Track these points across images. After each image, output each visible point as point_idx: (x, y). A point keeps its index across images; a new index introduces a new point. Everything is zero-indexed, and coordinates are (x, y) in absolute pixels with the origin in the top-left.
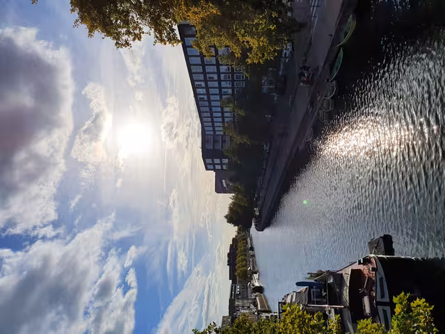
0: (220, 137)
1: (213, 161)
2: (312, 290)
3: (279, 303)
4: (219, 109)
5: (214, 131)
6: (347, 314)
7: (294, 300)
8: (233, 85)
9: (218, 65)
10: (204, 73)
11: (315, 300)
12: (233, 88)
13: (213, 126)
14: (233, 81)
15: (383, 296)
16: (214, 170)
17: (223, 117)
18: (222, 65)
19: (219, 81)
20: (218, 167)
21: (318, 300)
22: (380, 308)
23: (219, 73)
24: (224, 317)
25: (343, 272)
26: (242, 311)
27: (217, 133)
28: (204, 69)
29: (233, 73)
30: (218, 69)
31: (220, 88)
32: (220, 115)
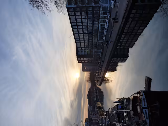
0: (83, 50)
4: (83, 39)
6: (132, 113)
7: (112, 110)
11: (120, 109)
12: (88, 31)
14: (88, 28)
15: (145, 105)
16: (81, 62)
17: (84, 42)
18: (84, 22)
19: (83, 28)
22: (144, 110)
24: (86, 119)
25: (130, 97)
26: (93, 116)
28: (77, 24)
31: (83, 31)
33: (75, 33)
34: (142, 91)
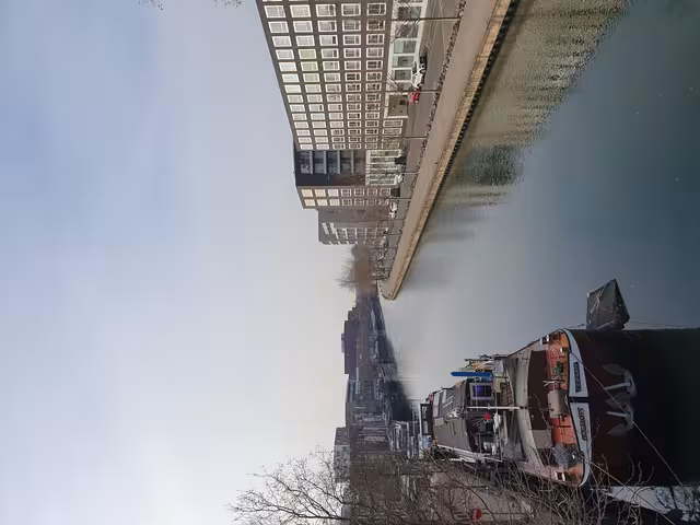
1: (314, 192)
2: (471, 384)
3: (422, 405)
5: (314, 144)
6: (525, 418)
7: (444, 401)
8: (342, 66)
9: (316, 34)
10: (295, 48)
11: (476, 398)
12: (342, 71)
13: (313, 136)
14: (342, 60)
15: (578, 389)
17: (327, 121)
19: (320, 60)
20: (322, 203)
21: (481, 398)
22: (574, 407)
23: (318, 47)
24: (338, 429)
25: (519, 357)
26: (366, 420)
27: (319, 147)
28: (293, 41)
29: (341, 47)
30: (317, 41)
31: (321, 72)
33: (284, 80)
34: (568, 333)
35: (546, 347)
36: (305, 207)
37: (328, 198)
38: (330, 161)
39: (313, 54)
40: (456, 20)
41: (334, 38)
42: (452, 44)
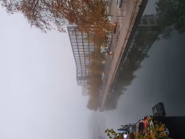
0: (84, 71)
1: (81, 81)
4: (84, 60)
8: (89, 50)
9: (83, 43)
10: (78, 46)
12: (89, 51)
13: (81, 67)
14: (89, 49)
16: (82, 85)
18: (85, 42)
19: (84, 49)
27: (83, 70)
28: (77, 44)
29: (89, 46)
31: (84, 51)
32: (84, 62)
33: (75, 53)
34: (149, 117)
35: (143, 121)
36: (78, 85)
37: (84, 83)
38: (85, 73)
39: (82, 47)
40: (117, 39)
41: (87, 44)
42: (116, 45)
